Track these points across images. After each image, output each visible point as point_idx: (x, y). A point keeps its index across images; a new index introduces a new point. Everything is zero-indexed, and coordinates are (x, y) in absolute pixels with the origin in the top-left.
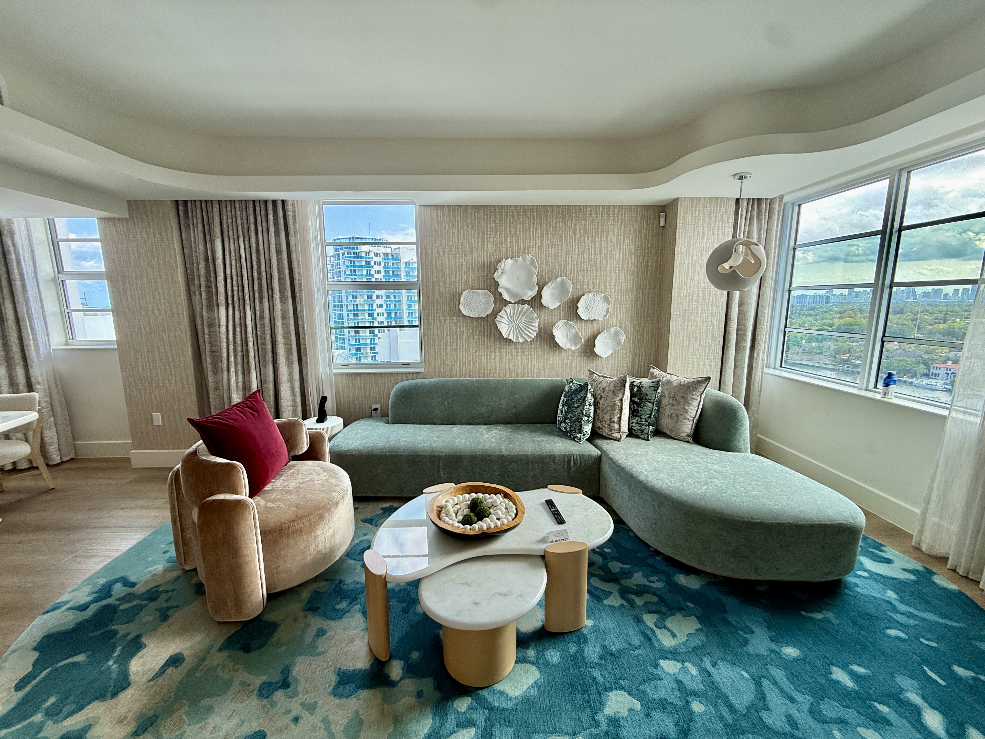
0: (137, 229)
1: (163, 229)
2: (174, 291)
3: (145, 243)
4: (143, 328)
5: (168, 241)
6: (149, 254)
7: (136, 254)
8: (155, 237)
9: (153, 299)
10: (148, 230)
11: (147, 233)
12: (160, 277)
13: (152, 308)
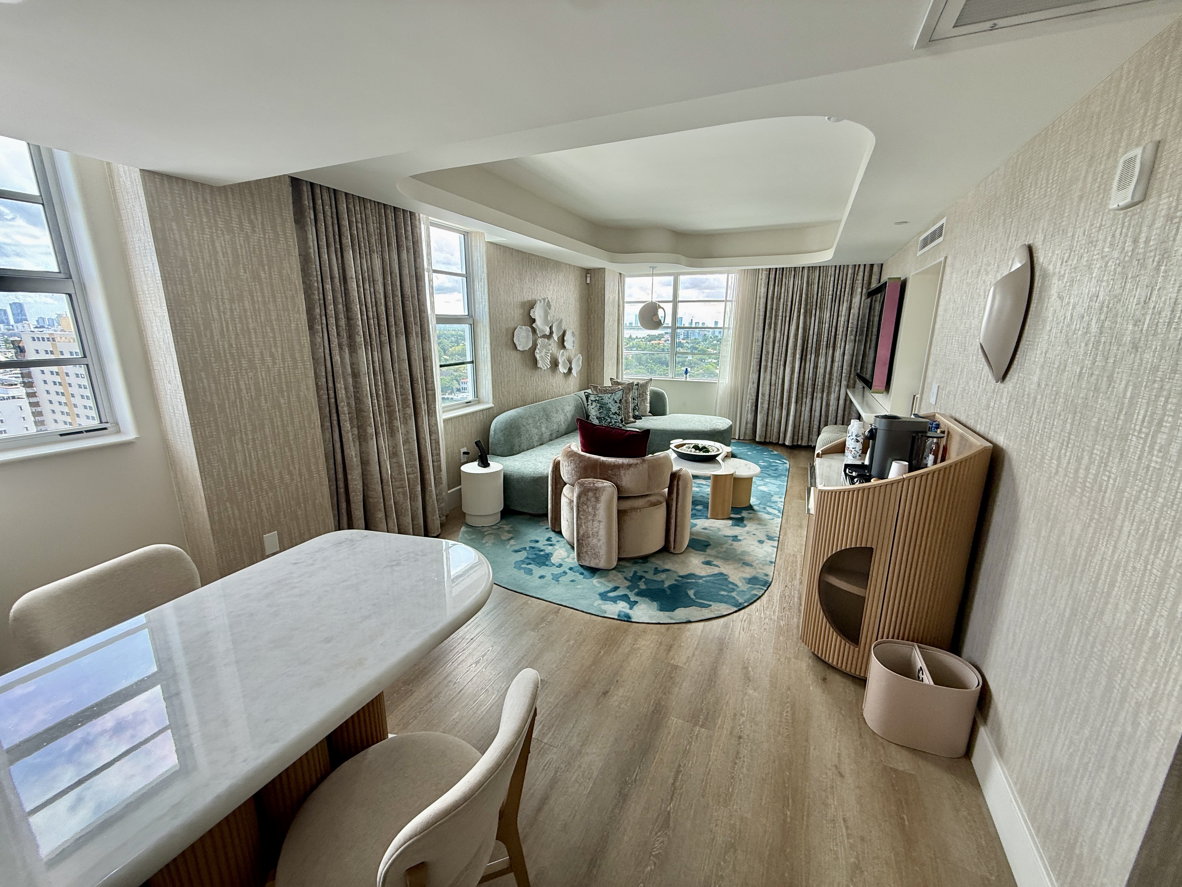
0: (233, 212)
1: (279, 220)
2: (297, 324)
3: (247, 238)
4: (244, 391)
5: (287, 242)
6: (255, 259)
7: (230, 255)
8: (264, 230)
9: (264, 337)
10: (253, 217)
11: (251, 222)
12: (275, 301)
13: (262, 353)
